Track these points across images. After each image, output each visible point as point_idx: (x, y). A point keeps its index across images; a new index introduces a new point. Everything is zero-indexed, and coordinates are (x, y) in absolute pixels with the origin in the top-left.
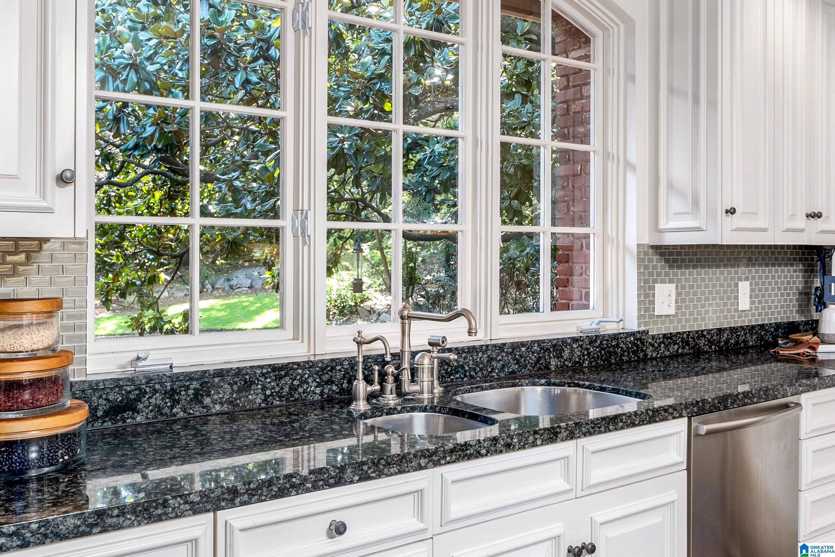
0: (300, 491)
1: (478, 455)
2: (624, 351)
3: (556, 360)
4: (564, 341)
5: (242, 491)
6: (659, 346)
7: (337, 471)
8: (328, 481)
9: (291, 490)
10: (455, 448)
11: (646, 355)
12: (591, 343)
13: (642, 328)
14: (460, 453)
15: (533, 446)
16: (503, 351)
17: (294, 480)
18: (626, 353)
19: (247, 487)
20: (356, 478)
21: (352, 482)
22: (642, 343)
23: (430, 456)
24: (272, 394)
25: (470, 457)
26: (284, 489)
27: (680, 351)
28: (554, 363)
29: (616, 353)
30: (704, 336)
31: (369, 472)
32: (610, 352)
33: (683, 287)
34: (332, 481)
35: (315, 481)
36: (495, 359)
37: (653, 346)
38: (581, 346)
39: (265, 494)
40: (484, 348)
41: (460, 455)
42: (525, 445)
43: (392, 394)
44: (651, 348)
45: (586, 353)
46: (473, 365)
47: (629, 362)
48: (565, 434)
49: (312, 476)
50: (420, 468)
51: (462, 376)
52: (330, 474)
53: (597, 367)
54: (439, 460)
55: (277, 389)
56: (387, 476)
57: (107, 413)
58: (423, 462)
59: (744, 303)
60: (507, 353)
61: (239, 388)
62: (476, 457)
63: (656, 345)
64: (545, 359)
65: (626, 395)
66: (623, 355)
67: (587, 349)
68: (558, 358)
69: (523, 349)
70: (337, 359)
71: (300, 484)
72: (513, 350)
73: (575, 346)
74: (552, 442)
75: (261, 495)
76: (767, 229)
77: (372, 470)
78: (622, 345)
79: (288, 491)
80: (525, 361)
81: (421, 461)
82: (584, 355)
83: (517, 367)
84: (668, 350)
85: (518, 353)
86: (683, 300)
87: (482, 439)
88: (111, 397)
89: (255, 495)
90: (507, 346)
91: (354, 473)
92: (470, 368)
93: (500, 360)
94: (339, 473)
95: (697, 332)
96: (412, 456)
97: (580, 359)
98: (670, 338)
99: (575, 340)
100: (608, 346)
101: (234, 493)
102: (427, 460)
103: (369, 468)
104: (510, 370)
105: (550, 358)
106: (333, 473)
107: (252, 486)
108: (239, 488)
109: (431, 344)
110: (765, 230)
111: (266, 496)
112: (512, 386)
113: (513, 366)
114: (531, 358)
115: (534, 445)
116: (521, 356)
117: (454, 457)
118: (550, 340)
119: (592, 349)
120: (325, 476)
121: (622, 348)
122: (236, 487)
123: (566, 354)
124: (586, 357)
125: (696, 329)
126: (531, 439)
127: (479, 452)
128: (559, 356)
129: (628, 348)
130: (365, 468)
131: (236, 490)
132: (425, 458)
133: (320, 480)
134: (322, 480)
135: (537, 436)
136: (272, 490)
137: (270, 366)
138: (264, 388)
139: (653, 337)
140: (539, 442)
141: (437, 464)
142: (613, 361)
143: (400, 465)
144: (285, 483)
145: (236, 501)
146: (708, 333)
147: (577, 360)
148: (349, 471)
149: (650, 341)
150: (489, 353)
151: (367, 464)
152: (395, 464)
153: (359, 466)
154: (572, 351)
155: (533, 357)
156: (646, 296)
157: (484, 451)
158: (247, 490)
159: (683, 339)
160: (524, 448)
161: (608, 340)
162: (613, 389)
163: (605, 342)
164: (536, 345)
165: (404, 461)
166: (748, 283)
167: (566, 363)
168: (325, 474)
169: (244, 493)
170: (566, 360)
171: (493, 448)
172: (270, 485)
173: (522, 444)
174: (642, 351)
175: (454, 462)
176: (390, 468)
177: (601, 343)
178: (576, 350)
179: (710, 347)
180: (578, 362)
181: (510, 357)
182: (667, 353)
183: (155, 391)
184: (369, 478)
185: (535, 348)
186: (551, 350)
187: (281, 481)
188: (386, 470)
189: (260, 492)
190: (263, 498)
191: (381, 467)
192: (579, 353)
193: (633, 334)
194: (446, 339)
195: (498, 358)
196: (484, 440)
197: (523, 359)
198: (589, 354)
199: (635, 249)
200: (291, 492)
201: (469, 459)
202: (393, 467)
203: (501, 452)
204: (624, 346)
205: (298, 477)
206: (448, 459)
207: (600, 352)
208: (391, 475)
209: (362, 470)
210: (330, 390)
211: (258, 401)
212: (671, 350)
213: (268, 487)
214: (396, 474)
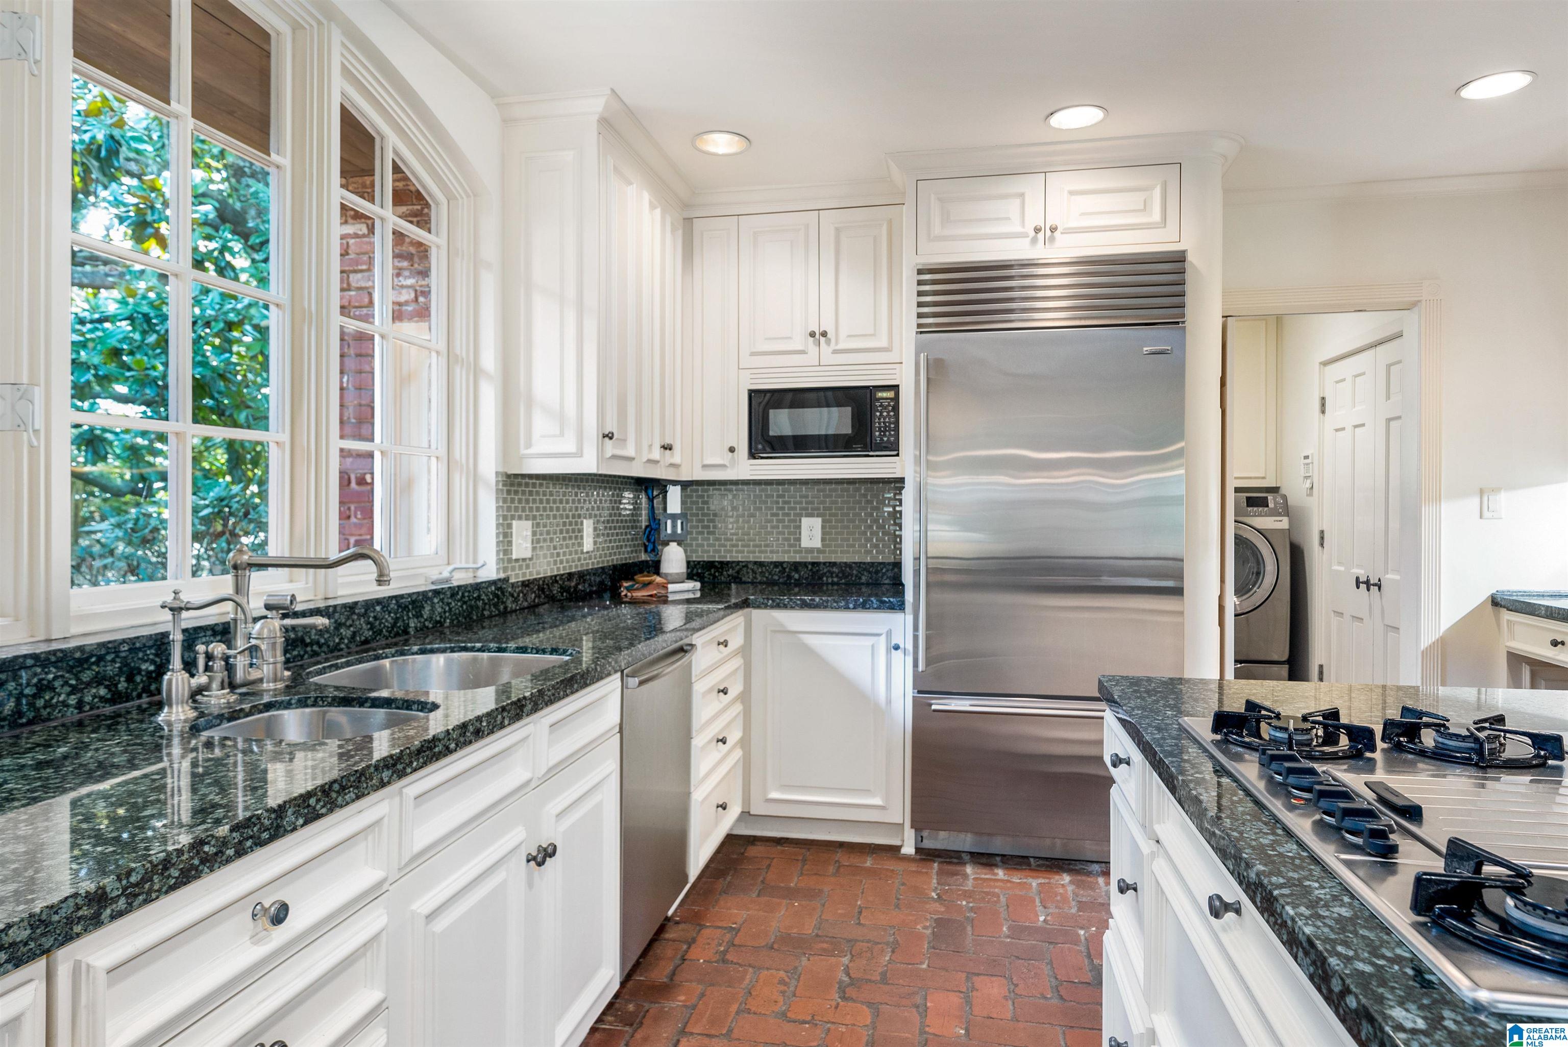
0: (217, 865)
1: (448, 751)
2: (485, 604)
3: (416, 620)
4: (424, 594)
5: (116, 893)
6: (518, 595)
7: (273, 816)
8: (259, 838)
9: (200, 868)
10: (422, 746)
11: (506, 608)
12: (452, 596)
13: (502, 575)
14: (427, 753)
15: (501, 728)
16: (354, 613)
17: (206, 848)
18: (487, 607)
19: (124, 882)
20: (301, 821)
21: (294, 829)
22: (503, 593)
23: (394, 765)
25: (438, 757)
26: (189, 870)
27: (537, 601)
28: (413, 625)
29: (478, 607)
30: (557, 582)
31: (318, 807)
32: (471, 606)
33: (538, 525)
34: (265, 835)
35: (240, 842)
36: (344, 624)
37: (512, 596)
38: (442, 600)
39: (156, 887)
40: (331, 610)
41: (427, 756)
42: (493, 728)
43: (223, 688)
44: (510, 598)
45: (447, 609)
46: (316, 634)
47: (491, 617)
48: (530, 707)
49: (234, 834)
50: (383, 785)
51: (302, 653)
52: (262, 824)
53: (459, 625)
54: (404, 768)
56: (341, 807)
58: (386, 775)
59: (588, 544)
60: (359, 615)
62: (445, 755)
63: (515, 595)
64: (404, 620)
65: (537, 653)
66: (484, 609)
67: (449, 604)
68: (417, 618)
69: (378, 608)
70: (110, 642)
71: (216, 854)
72: (366, 610)
73: (436, 600)
74: (518, 720)
75: (150, 891)
76: (634, 459)
77: (322, 803)
78: (483, 597)
79: (197, 870)
80: (380, 625)
81: (383, 775)
82: (445, 612)
83: (371, 633)
84: (526, 601)
85: (372, 615)
86: (538, 541)
87: (450, 727)
89: (139, 895)
90: (359, 606)
91: (297, 814)
92: (312, 640)
93: (351, 626)
94: (276, 819)
95: (551, 577)
96: (372, 769)
97: (441, 617)
98: (527, 586)
99: (436, 592)
100: (470, 600)
101: (99, 901)
102: (391, 771)
103: (318, 801)
104: (363, 638)
105: (409, 618)
106: (267, 822)
107: (133, 879)
108: (108, 890)
109: (268, 607)
110: (631, 459)
111: (159, 891)
112: (374, 660)
113: (366, 632)
114: (387, 621)
115: (502, 726)
116: (375, 618)
117: (421, 760)
118: (410, 595)
119: (453, 604)
120: (255, 829)
121: (483, 600)
122: (103, 888)
123: (426, 612)
124: (447, 614)
125: (549, 574)
127: (447, 748)
128: (418, 615)
129: (489, 600)
130: (312, 801)
131: (105, 892)
132: (388, 768)
133: (247, 839)
134: (251, 837)
135: (505, 714)
136: (170, 876)
139: (513, 584)
140: (506, 722)
141: (402, 775)
142: (475, 617)
143: (357, 788)
144: (192, 858)
145: (103, 917)
146: (561, 579)
147: (438, 618)
148: (290, 812)
149: (510, 590)
150: (337, 615)
151: (315, 794)
152: (351, 786)
153: (304, 801)
154: (432, 607)
155: (389, 619)
156: (506, 535)
157: (453, 746)
158: (125, 889)
159: (539, 585)
160: (493, 732)
161: (469, 592)
162: (517, 648)
163: (466, 594)
164: (394, 602)
165: (363, 779)
166: (591, 521)
167: (427, 623)
168: (255, 825)
169: (118, 896)
170: (426, 620)
171: (462, 739)
172: (166, 868)
173: (491, 727)
174: (503, 603)
175: (422, 767)
176: (346, 794)
177: (463, 596)
178: (437, 606)
179: (562, 595)
180: (439, 622)
181: (362, 620)
182: (525, 604)
184: (318, 817)
185: (392, 606)
186: (410, 607)
187: (186, 856)
188: (340, 799)
189: (147, 886)
190: (154, 895)
191: (334, 795)
192: (440, 610)
193: (494, 582)
194: (295, 599)
195: (348, 623)
196: (453, 730)
197: (377, 622)
198: (450, 609)
199: (492, 479)
200: (201, 871)
201: (437, 760)
202: (349, 792)
203: (470, 742)
204: (485, 598)
205: (213, 843)
206: (415, 764)
207: (462, 606)
208: (347, 804)
209: (309, 806)
210: (94, 697)
212: (529, 599)
213: (162, 874)
214: (353, 801)
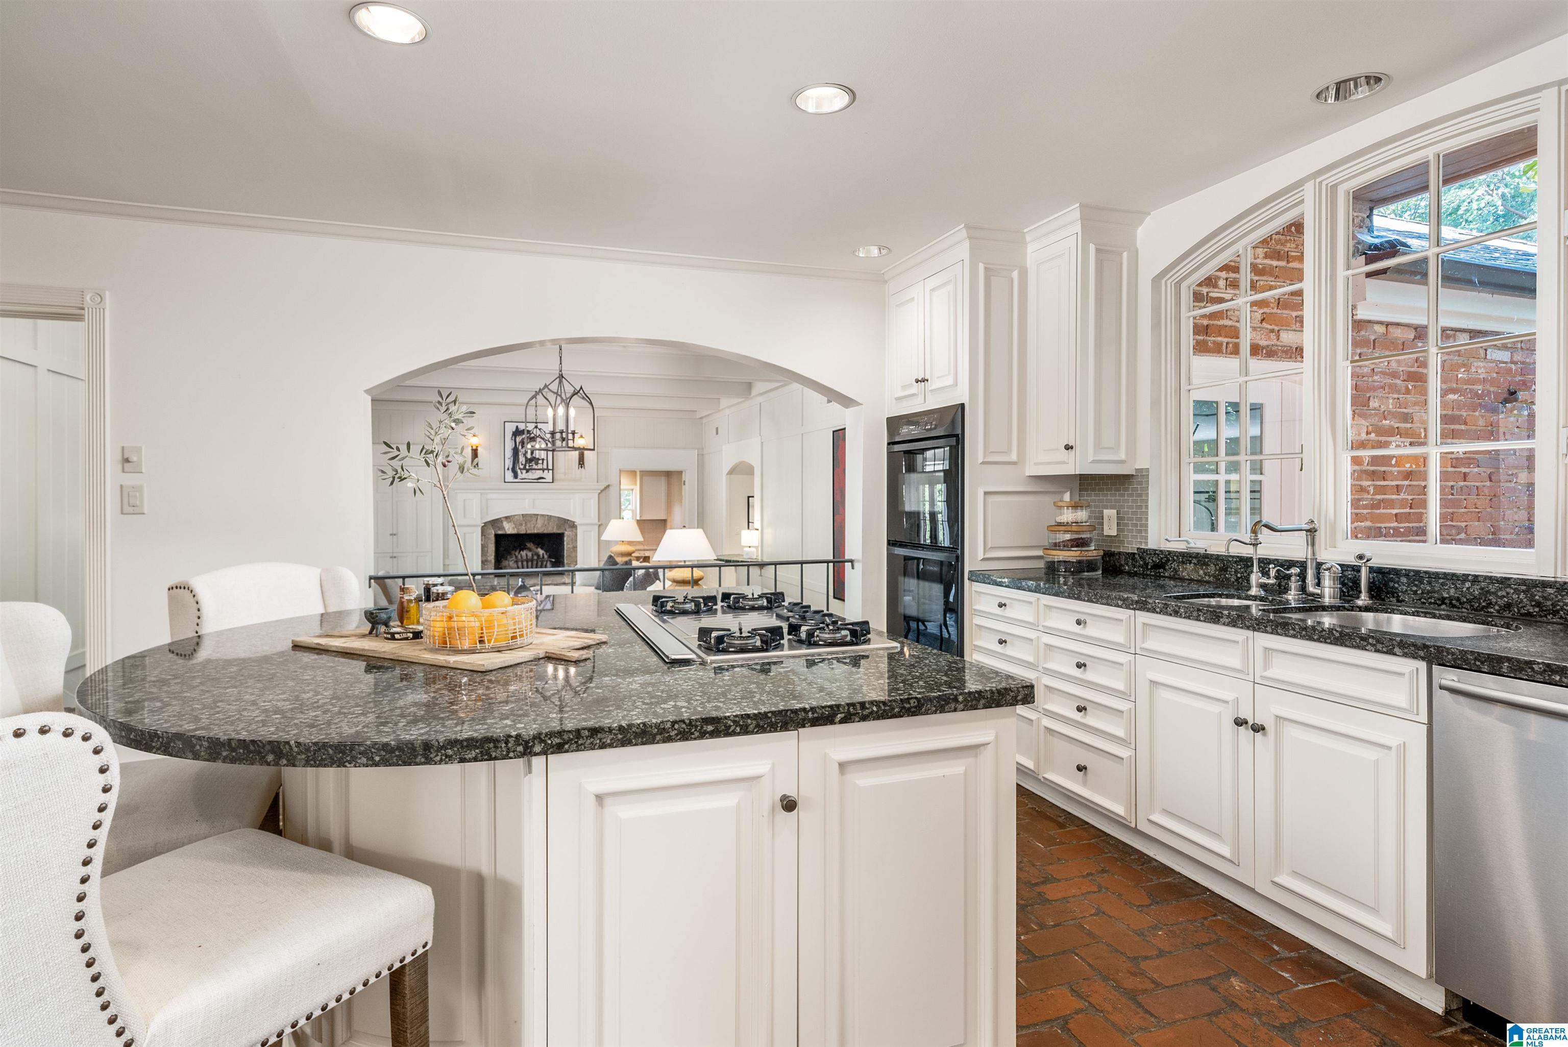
24: (1241, 577)
48: (1227, 621)
55: (1245, 575)
57: (1152, 567)
61: (1220, 568)
88: (1154, 559)
126: (1195, 614)
137: (1238, 557)
138: (1236, 572)
183: (1174, 561)
211: (1233, 580)
